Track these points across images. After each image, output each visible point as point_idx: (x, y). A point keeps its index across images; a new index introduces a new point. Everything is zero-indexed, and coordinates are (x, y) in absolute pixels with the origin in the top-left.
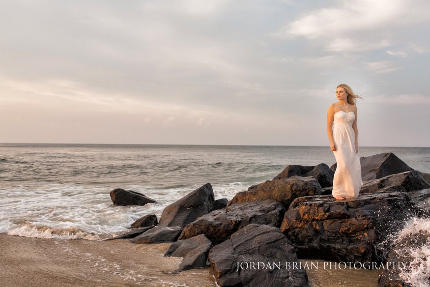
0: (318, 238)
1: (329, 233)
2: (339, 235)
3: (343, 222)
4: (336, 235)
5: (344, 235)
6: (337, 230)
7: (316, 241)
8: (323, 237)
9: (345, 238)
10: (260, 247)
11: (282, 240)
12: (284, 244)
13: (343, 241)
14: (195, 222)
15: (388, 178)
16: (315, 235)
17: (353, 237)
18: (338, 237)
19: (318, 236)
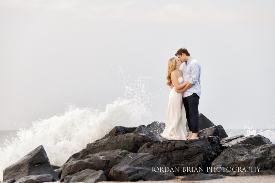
0: (170, 162)
1: (176, 159)
2: (182, 159)
3: (184, 151)
4: (180, 159)
5: (185, 159)
6: (181, 156)
7: (168, 164)
8: (172, 161)
9: (186, 160)
10: (144, 162)
11: (155, 159)
12: (157, 160)
13: (184, 162)
14: (79, 161)
15: (202, 131)
16: (168, 161)
17: (190, 159)
18: (182, 160)
19: (169, 161)
